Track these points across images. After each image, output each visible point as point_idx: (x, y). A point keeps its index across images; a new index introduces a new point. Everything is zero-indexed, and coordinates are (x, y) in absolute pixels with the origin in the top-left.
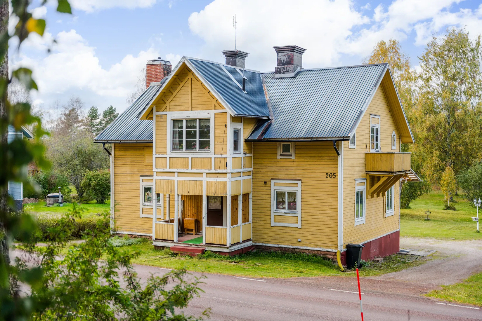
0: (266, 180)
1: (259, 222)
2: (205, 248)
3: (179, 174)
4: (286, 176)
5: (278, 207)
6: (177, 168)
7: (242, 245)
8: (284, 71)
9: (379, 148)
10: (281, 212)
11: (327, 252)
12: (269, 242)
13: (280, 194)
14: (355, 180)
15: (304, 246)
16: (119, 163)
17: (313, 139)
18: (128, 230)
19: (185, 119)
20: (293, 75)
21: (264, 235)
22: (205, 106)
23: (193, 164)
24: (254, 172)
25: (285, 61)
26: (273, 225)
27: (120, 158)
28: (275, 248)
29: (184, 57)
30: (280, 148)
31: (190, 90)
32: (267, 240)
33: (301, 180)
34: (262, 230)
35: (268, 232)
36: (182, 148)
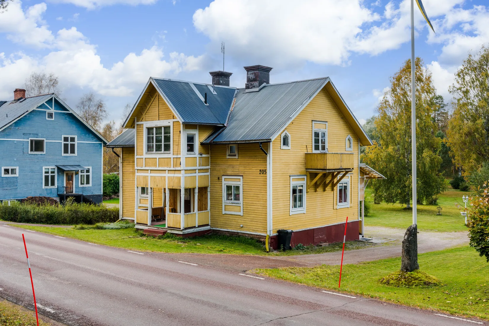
0: (219, 176)
1: (214, 210)
2: (167, 231)
3: (151, 171)
4: (233, 172)
5: (228, 198)
6: (150, 166)
7: (197, 229)
8: (251, 86)
9: (327, 149)
10: (229, 202)
11: (260, 236)
12: (221, 227)
13: (229, 188)
14: (290, 176)
15: (245, 231)
16: (125, 164)
17: (246, 142)
18: (131, 216)
19: (155, 127)
20: (257, 89)
21: (218, 221)
22: (167, 116)
23: (160, 163)
24: (211, 170)
25: (253, 78)
26: (223, 213)
27: (126, 160)
28: (225, 232)
29: (151, 78)
30: (228, 149)
31: (157, 104)
32: (219, 225)
33: (242, 176)
34: (217, 217)
35: (221, 219)
36: (153, 151)
